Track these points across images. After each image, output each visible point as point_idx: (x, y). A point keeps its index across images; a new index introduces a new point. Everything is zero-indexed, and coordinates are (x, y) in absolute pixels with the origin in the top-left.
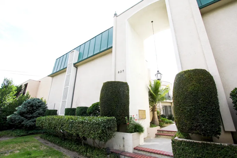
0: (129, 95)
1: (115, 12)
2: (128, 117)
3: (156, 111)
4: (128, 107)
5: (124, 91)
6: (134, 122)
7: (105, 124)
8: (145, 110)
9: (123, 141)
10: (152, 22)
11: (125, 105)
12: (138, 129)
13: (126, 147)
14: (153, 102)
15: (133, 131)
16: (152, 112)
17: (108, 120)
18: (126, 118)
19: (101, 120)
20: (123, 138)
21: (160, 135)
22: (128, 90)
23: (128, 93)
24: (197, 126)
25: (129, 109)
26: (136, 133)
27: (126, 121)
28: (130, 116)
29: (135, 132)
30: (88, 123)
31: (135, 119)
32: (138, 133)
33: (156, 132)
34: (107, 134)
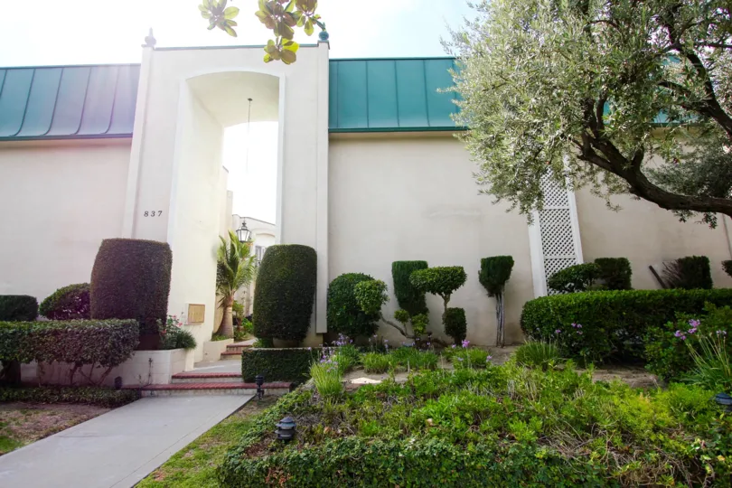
0: (170, 273)
1: (151, 30)
2: (164, 319)
3: (230, 306)
4: (167, 298)
5: (160, 265)
6: (177, 328)
7: (118, 332)
8: (204, 305)
9: (148, 365)
10: (250, 100)
11: (159, 295)
12: (185, 342)
13: (154, 376)
14: (226, 284)
15: (174, 346)
16: (222, 310)
17: (124, 325)
18: (159, 321)
19: (109, 326)
20: (150, 361)
21: (230, 354)
22: (170, 262)
23: (170, 268)
24: (276, 328)
25: (167, 302)
26: (179, 350)
27: (158, 328)
28: (168, 318)
29: (177, 347)
30: (72, 333)
31: (180, 322)
32: (183, 349)
33: (224, 350)
34: (120, 352)
